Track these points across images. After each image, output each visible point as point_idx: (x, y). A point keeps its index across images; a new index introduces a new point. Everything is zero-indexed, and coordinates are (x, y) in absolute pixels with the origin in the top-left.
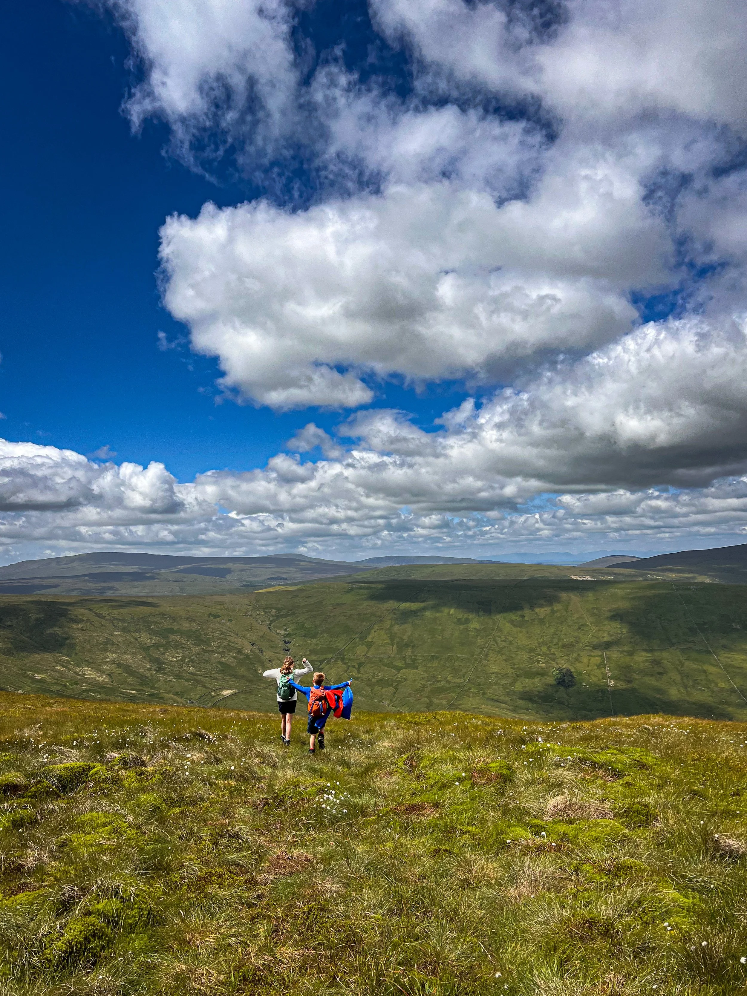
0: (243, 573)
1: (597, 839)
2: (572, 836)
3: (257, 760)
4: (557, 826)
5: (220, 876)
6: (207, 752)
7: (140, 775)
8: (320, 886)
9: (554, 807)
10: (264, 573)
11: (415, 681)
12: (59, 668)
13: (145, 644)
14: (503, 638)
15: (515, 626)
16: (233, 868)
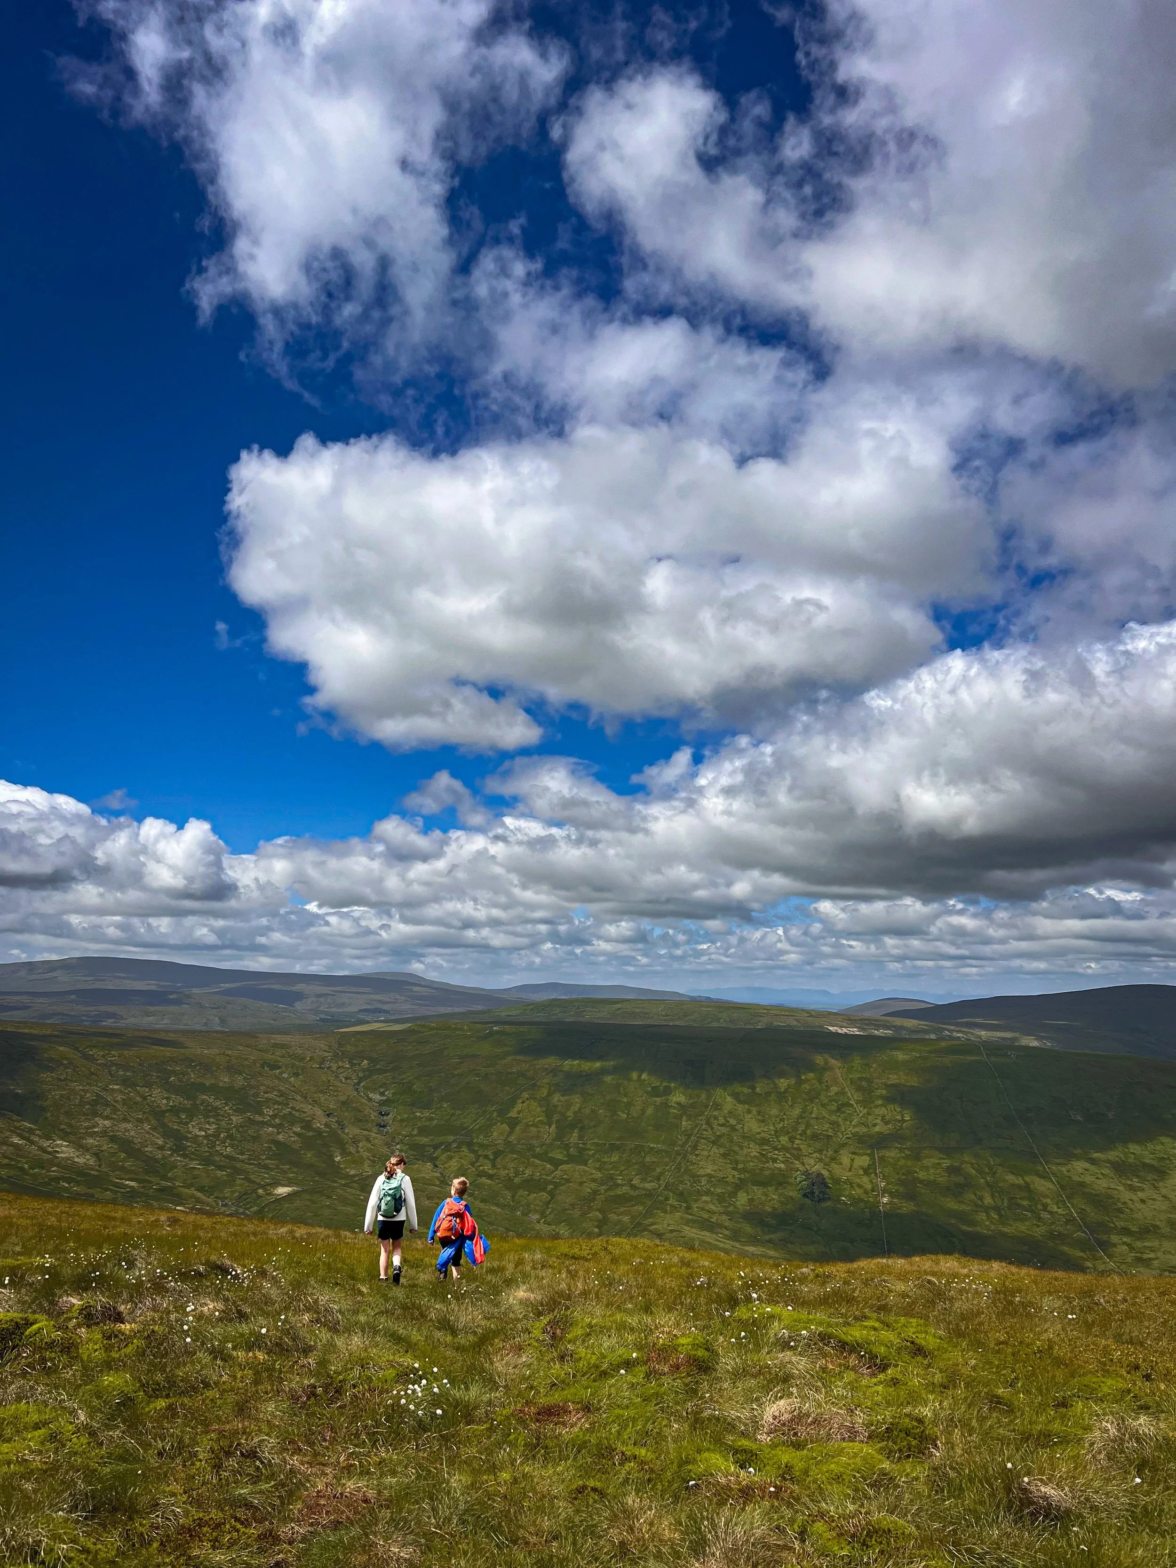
0: (322, 1000)
1: (838, 1478)
2: (800, 1471)
3: (306, 1317)
4: (778, 1451)
5: (218, 1526)
6: (226, 1300)
7: (109, 1338)
8: (381, 1550)
9: (775, 1418)
10: (354, 1003)
11: (581, 1183)
12: (16, 1140)
13: (158, 1106)
14: (722, 1120)
15: (740, 1102)
16: (240, 1513)
